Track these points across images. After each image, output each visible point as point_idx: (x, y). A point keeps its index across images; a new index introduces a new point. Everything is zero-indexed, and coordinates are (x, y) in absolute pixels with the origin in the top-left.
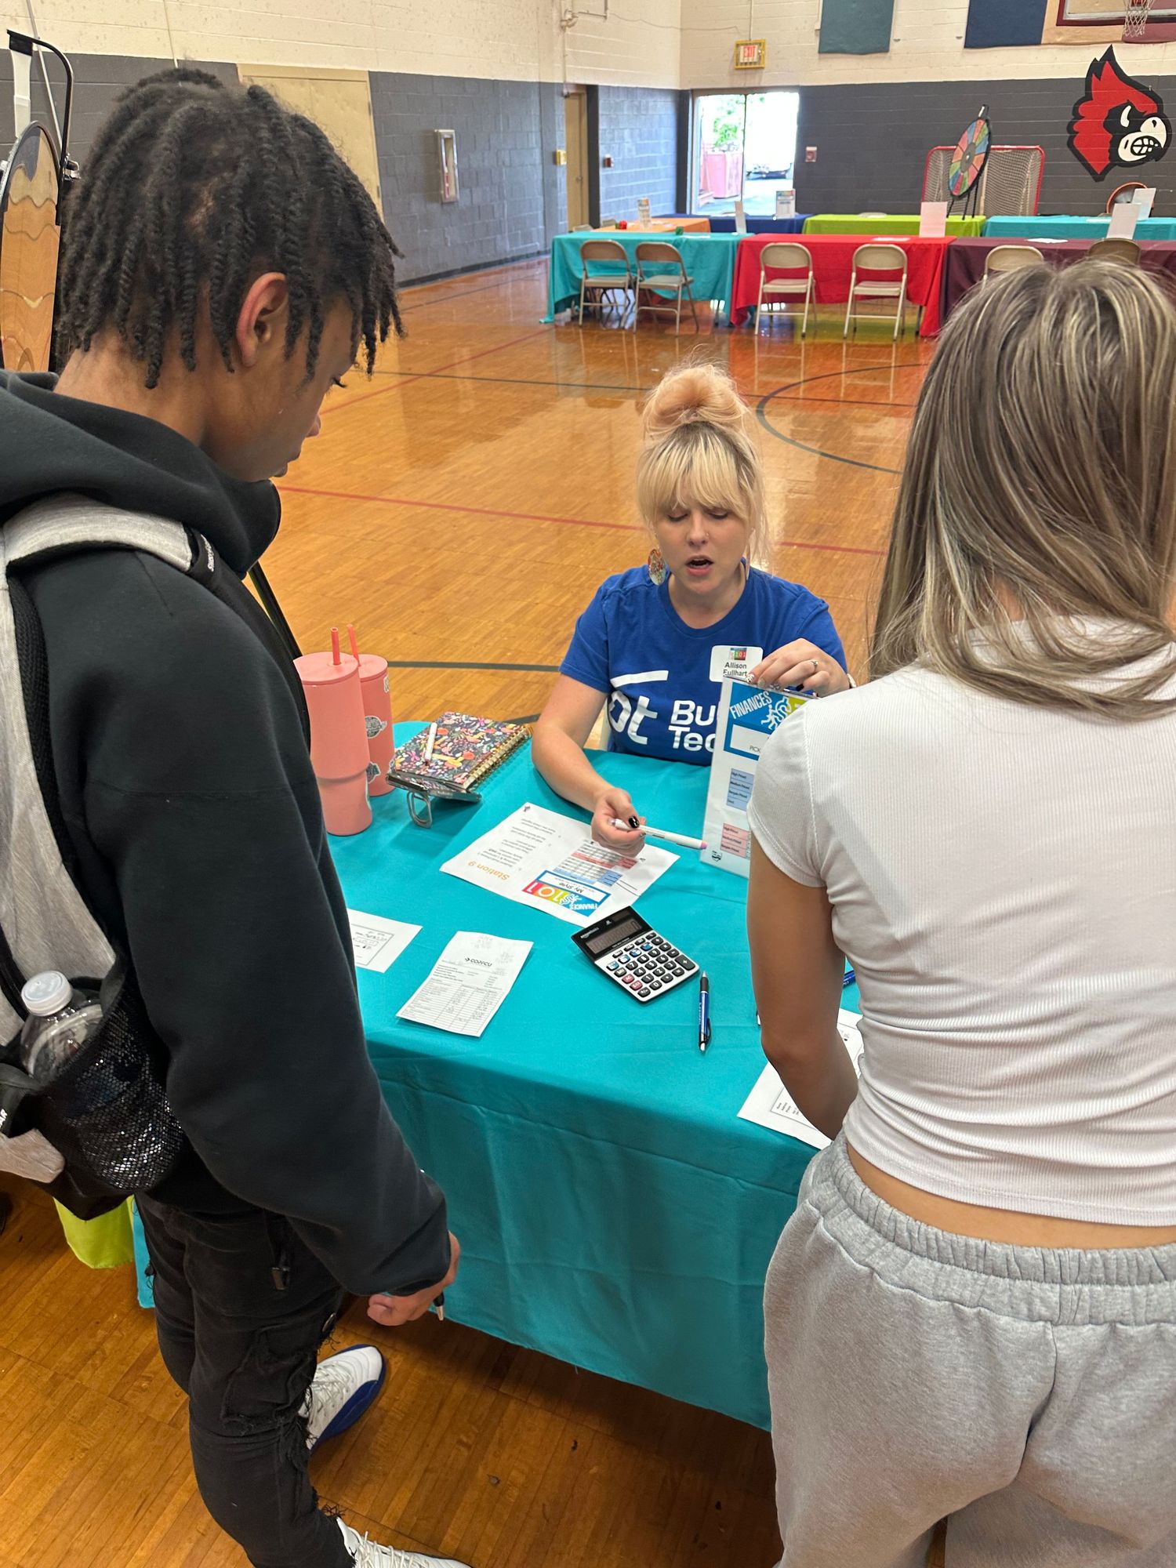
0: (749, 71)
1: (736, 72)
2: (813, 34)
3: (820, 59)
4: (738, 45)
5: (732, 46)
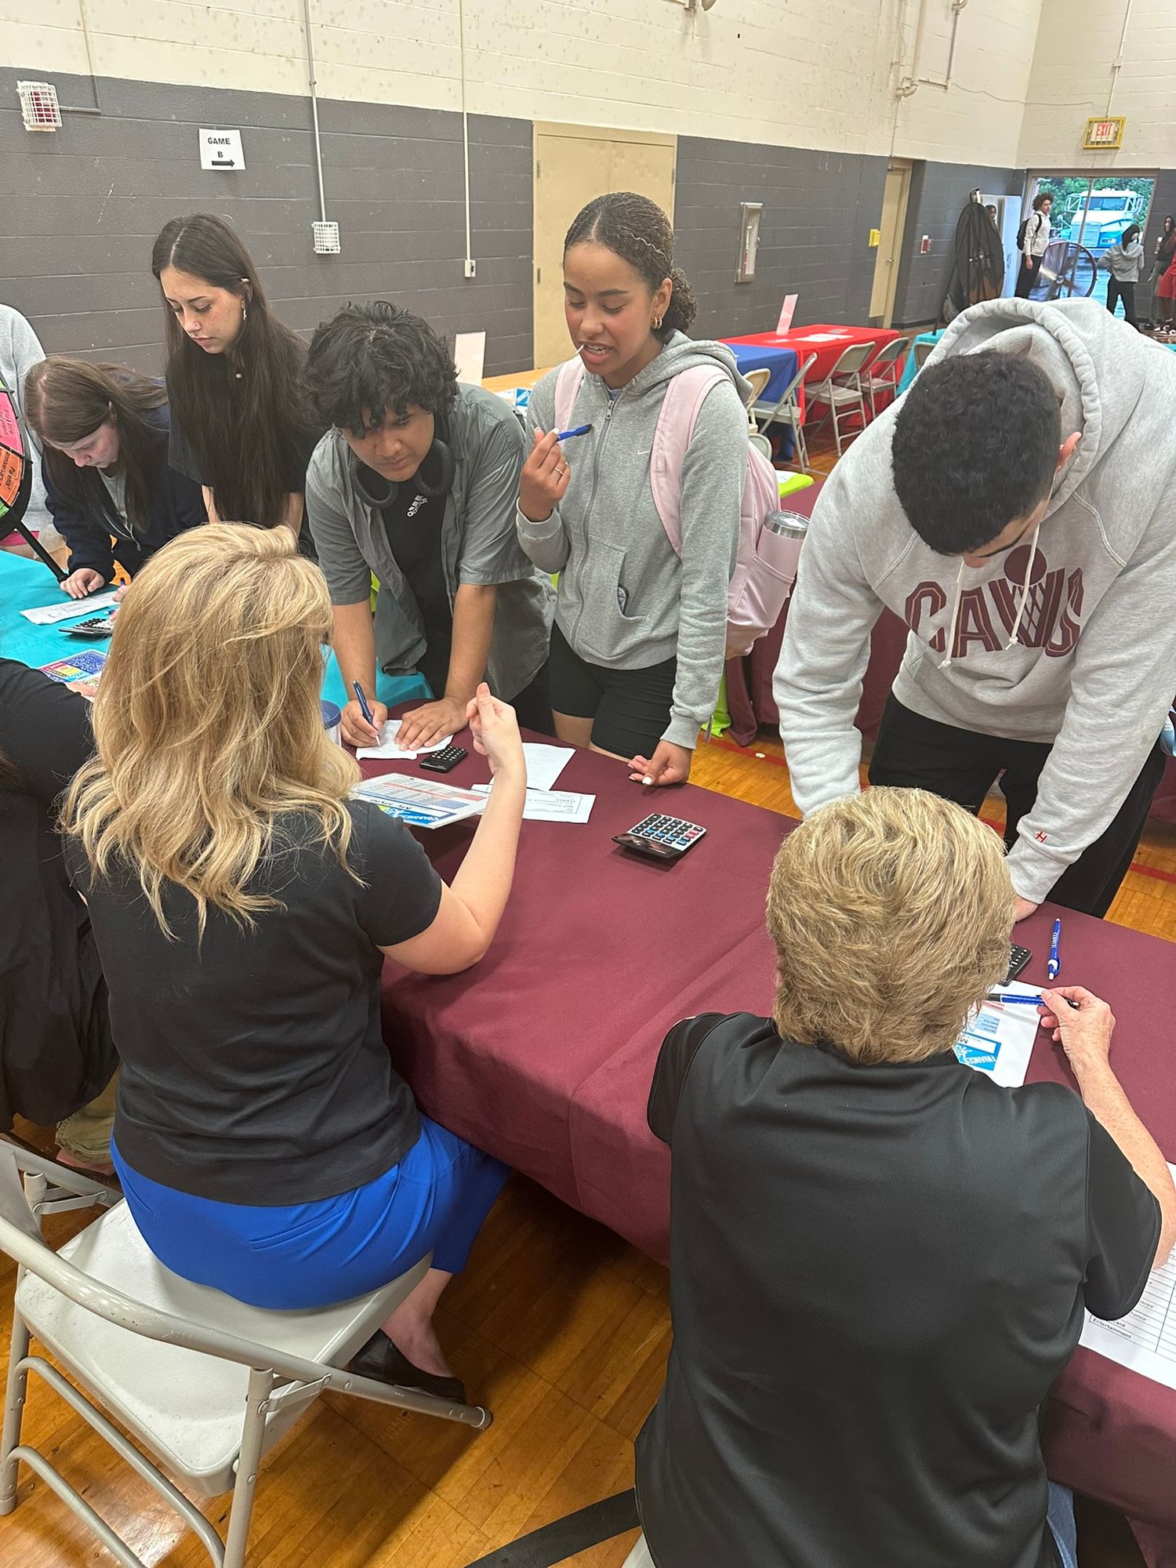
0: (1100, 152)
1: (1085, 152)
4: (1091, 123)
5: (1086, 120)
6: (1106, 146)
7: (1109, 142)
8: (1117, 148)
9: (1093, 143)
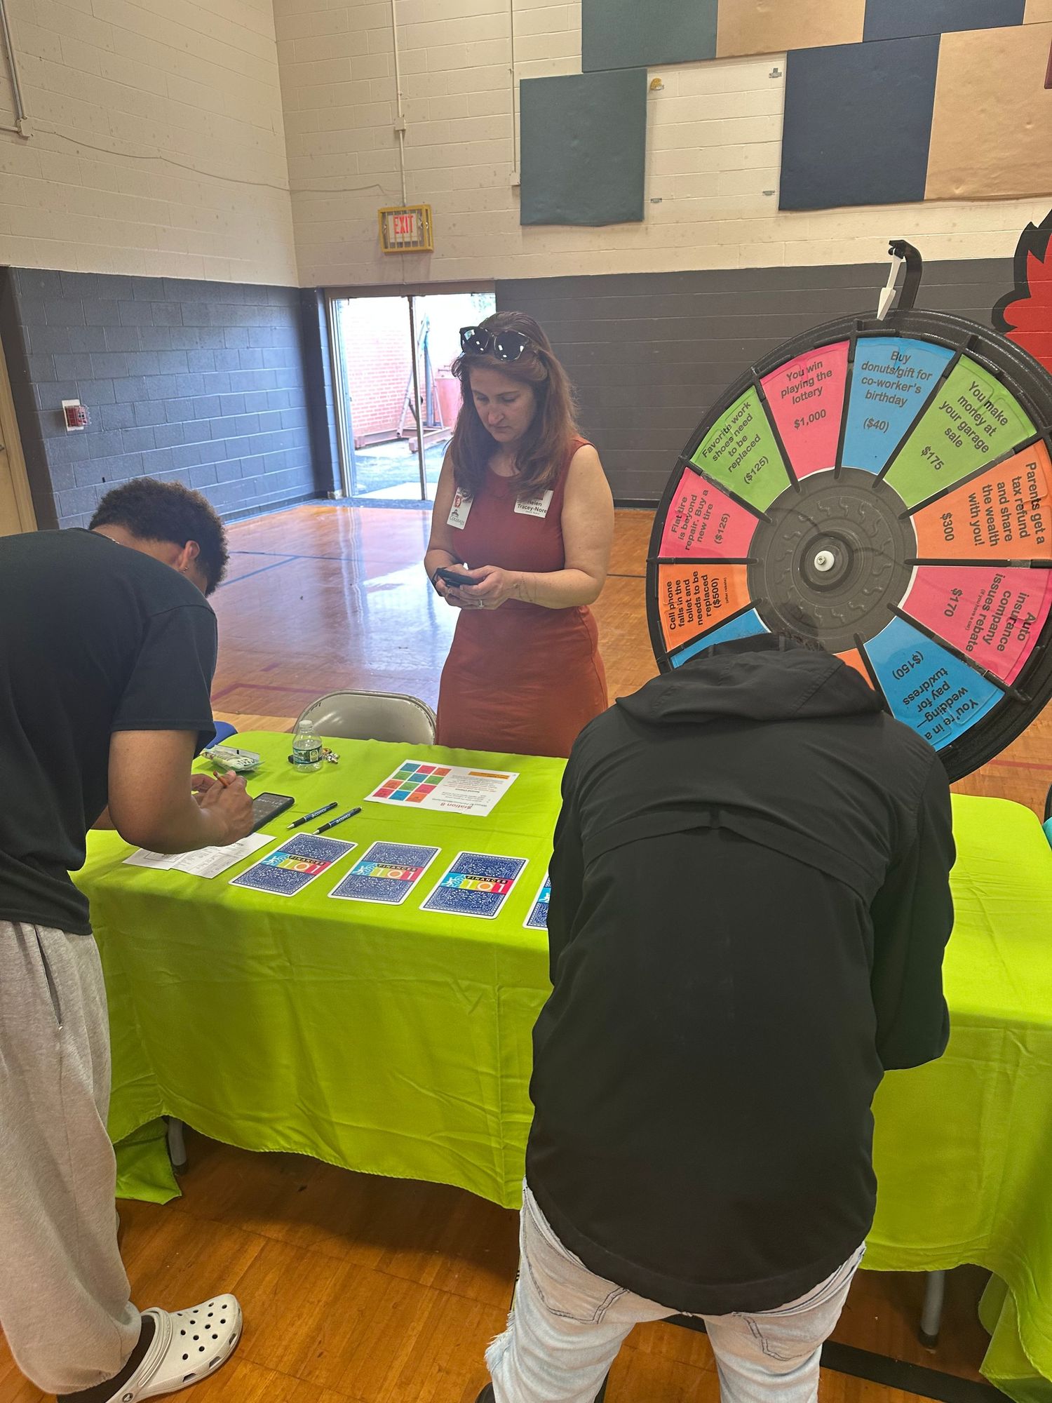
0: (409, 257)
1: (386, 259)
2: (510, 192)
3: (524, 235)
4: (384, 215)
5: (376, 216)
6: (411, 248)
7: (415, 243)
8: (429, 252)
9: (393, 245)
